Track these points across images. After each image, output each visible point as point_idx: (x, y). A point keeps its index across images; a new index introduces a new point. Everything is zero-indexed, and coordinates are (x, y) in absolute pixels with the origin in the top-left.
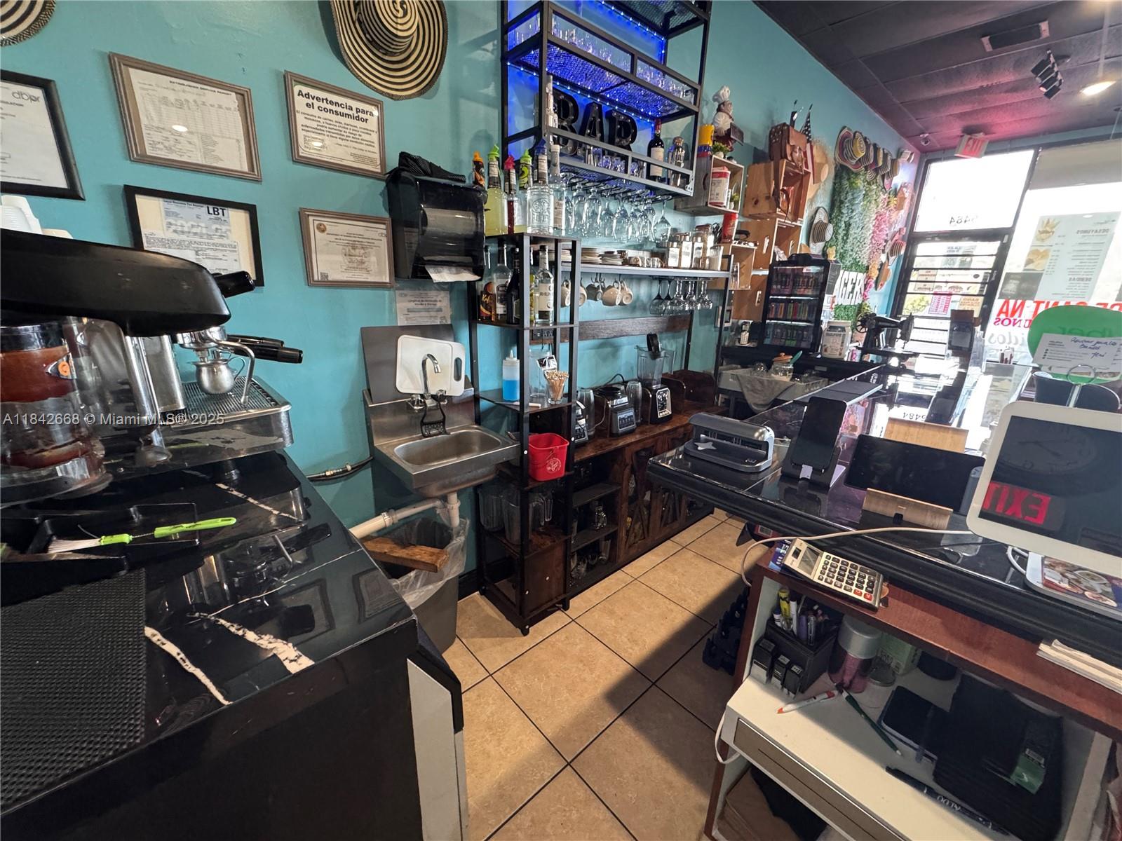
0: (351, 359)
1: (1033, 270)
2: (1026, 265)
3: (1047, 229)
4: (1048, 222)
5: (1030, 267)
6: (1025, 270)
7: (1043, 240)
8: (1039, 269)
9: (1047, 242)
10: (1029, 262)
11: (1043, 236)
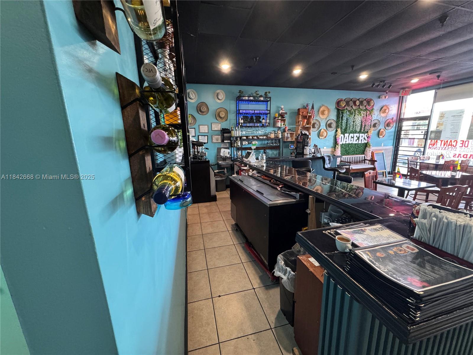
0: (216, 151)
1: (439, 130)
2: (437, 128)
3: (442, 116)
4: (442, 113)
5: (438, 128)
6: (436, 130)
7: (441, 119)
8: (441, 129)
9: (443, 120)
10: (437, 127)
11: (441, 118)
